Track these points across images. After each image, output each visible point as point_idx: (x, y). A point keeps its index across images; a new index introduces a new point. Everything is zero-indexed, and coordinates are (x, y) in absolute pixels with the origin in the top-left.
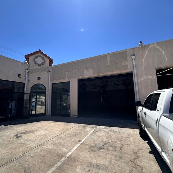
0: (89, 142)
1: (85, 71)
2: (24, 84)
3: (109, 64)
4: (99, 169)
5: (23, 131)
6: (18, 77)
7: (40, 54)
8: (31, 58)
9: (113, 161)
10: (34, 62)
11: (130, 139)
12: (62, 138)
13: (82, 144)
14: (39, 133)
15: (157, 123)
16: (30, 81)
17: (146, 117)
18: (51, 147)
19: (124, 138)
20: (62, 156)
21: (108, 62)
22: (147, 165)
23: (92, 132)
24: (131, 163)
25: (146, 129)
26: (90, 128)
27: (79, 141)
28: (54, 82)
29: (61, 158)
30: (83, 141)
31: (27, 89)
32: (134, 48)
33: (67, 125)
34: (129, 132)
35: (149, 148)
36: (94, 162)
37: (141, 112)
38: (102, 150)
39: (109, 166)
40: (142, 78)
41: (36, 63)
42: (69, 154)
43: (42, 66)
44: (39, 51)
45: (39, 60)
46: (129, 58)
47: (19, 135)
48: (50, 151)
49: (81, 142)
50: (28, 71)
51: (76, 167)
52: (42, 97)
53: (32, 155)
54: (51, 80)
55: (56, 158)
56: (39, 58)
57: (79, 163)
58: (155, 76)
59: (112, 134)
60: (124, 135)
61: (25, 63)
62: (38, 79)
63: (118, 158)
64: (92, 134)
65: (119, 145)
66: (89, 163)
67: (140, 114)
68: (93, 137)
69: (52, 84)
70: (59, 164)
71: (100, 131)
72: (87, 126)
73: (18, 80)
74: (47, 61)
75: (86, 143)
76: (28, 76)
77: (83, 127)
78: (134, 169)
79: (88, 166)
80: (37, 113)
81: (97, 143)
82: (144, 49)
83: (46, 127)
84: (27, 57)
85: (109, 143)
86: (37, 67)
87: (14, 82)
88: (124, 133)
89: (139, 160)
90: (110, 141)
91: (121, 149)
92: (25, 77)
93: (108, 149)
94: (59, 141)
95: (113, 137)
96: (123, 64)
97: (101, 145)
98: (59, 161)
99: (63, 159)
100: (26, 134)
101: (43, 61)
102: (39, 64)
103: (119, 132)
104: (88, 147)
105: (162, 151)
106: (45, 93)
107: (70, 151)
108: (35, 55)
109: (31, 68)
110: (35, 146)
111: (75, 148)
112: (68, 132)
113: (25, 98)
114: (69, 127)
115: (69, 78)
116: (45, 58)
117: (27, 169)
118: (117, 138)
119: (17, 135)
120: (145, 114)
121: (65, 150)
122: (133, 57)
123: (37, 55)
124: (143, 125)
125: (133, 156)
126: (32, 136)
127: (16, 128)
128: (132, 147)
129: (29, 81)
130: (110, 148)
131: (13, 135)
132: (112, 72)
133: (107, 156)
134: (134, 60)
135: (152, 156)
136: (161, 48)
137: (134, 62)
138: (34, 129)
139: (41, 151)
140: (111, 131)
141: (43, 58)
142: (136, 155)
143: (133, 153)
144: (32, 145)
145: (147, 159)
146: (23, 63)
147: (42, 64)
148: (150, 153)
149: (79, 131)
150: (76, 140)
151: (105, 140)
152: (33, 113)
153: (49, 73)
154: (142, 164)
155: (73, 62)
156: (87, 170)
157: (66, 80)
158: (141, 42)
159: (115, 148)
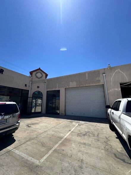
0: (76, 131)
1: (71, 83)
2: (28, 91)
3: (87, 79)
4: (86, 145)
5: (30, 123)
6: (25, 86)
7: (40, 71)
8: (34, 74)
9: (93, 142)
10: (35, 76)
11: (103, 130)
12: (58, 128)
13: (72, 132)
14: (41, 125)
15: (119, 117)
16: (33, 89)
17: (113, 115)
18: (53, 133)
19: (99, 130)
20: (61, 138)
21: (87, 78)
22: (114, 144)
23: (77, 125)
24: (104, 143)
25: (113, 123)
26: (75, 123)
27: (70, 130)
28: (49, 90)
29: (61, 139)
30: (72, 130)
31: (30, 95)
32: (104, 69)
33: (59, 120)
34: (102, 126)
35: (116, 136)
36: (82, 142)
37: (110, 112)
38: (85, 136)
39: (91, 144)
40: (111, 90)
41: (37, 77)
42: (65, 137)
43: (41, 79)
44: (39, 69)
45: (39, 75)
46: (101, 75)
47: (29, 126)
48: (53, 135)
49: (71, 131)
50: (31, 82)
51: (72, 144)
52: (39, 100)
53: (43, 137)
54: (46, 89)
55: (58, 139)
56: (39, 73)
57: (73, 142)
58: (120, 89)
59: (91, 127)
60: (99, 128)
61: (30, 77)
62: (38, 88)
63: (96, 141)
64: (77, 127)
65: (96, 133)
66: (79, 142)
67: (110, 113)
68: (78, 128)
69: (47, 91)
70: (60, 142)
71: (83, 125)
72: (73, 122)
73: (25, 88)
74: (44, 75)
75: (74, 131)
76: (31, 85)
77: (70, 122)
78: (107, 146)
79: (79, 143)
80: (36, 111)
81: (82, 132)
82: (112, 69)
83: (44, 121)
84: (31, 73)
85: (89, 132)
86: (38, 79)
87: (22, 90)
88: (99, 126)
89: (109, 142)
90: (90, 131)
91: (98, 136)
92: (29, 86)
93: (89, 136)
94: (56, 130)
95: (92, 129)
96: (97, 79)
97: (84, 133)
98: (60, 140)
99: (63, 140)
100: (34, 125)
101: (41, 75)
102: (39, 77)
103: (96, 126)
104: (76, 134)
105: (123, 133)
106: (42, 98)
107: (65, 135)
108: (36, 72)
109: (33, 80)
110: (42, 132)
111: (68, 134)
112: (60, 125)
113: (28, 101)
114: (61, 122)
115: (59, 88)
116: (43, 73)
117: (43, 144)
118: (94, 130)
119: (28, 125)
120: (113, 113)
121: (62, 135)
122: (104, 75)
123: (38, 71)
124: (112, 121)
125: (106, 140)
126: (37, 126)
127: (25, 121)
128: (105, 135)
129: (31, 89)
130: (91, 135)
131: (25, 125)
132: (90, 84)
133: (90, 139)
134: (104, 77)
135: (118, 140)
136: (123, 72)
137: (105, 78)
138: (38, 122)
139: (48, 135)
140: (90, 125)
141: (41, 73)
142: (107, 139)
143: (105, 138)
144: (40, 131)
145: (115, 141)
146: (28, 77)
147: (41, 77)
148: (116, 138)
149: (68, 125)
150: (67, 129)
151: (86, 130)
152: (33, 111)
153: (45, 84)
154: (111, 144)
155: (62, 77)
156: (79, 145)
157: (57, 89)
158: (109, 65)
159: (94, 135)
